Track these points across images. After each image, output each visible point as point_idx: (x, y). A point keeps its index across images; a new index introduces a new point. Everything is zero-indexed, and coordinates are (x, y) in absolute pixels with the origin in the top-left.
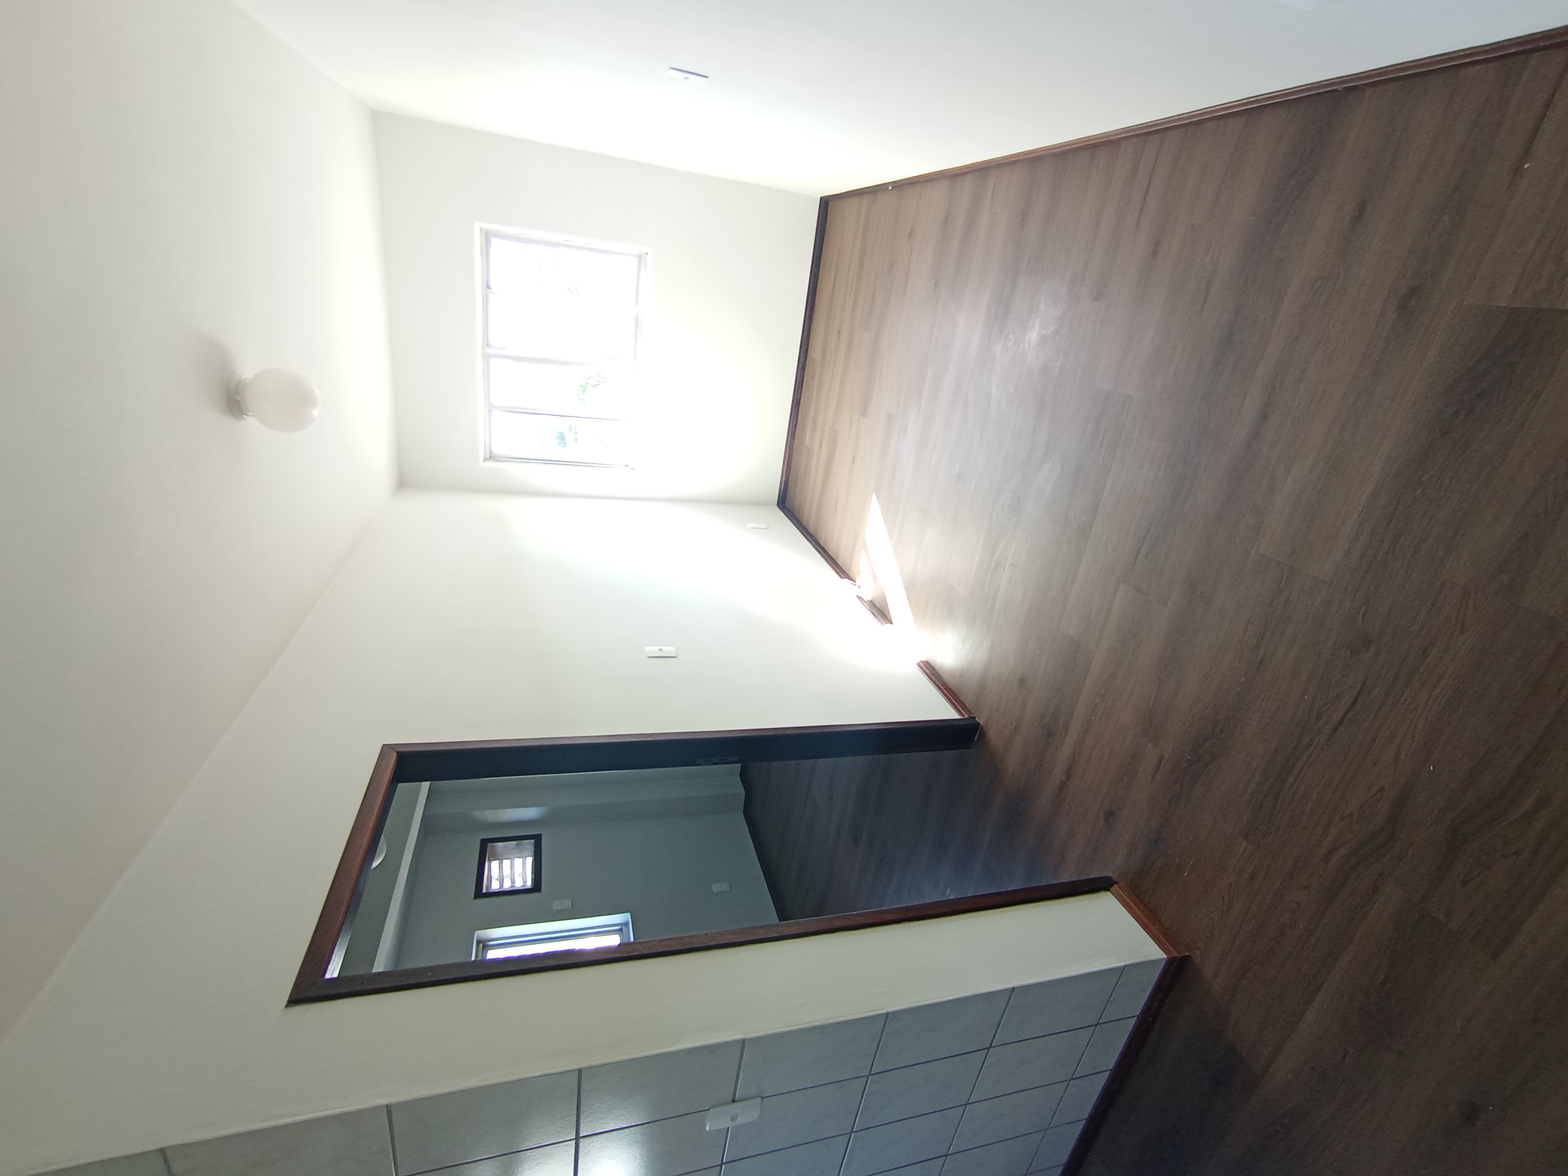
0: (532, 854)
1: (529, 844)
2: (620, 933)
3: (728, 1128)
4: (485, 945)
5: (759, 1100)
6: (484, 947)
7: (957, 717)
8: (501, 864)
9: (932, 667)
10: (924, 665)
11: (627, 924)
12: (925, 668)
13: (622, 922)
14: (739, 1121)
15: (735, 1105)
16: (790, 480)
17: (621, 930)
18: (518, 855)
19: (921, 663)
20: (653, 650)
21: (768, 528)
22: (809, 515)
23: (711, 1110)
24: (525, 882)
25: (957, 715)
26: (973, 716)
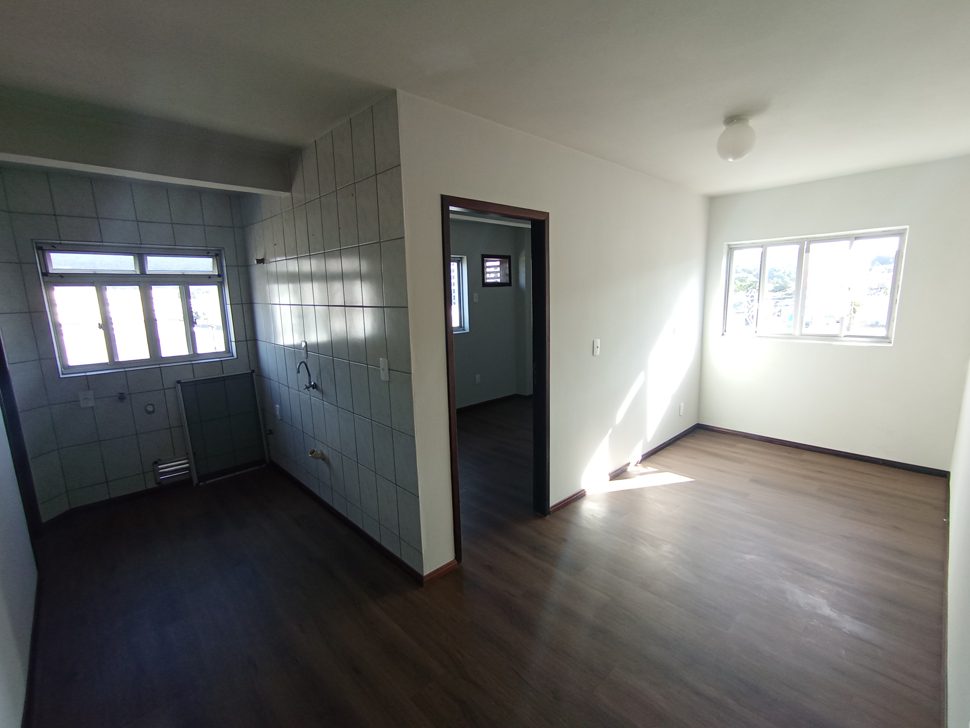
0: (502, 282)
1: (506, 280)
2: (460, 327)
3: (380, 367)
4: (459, 262)
5: (388, 380)
6: (459, 261)
7: (551, 505)
8: (498, 266)
9: (581, 498)
10: (582, 493)
11: (464, 330)
12: (581, 493)
13: (465, 328)
14: (382, 372)
15: (387, 370)
16: (715, 433)
17: (461, 327)
18: (502, 275)
19: (584, 491)
20: (598, 343)
21: (680, 416)
22: (689, 442)
23: (387, 360)
24: (489, 279)
25: (552, 505)
26: (551, 513)
